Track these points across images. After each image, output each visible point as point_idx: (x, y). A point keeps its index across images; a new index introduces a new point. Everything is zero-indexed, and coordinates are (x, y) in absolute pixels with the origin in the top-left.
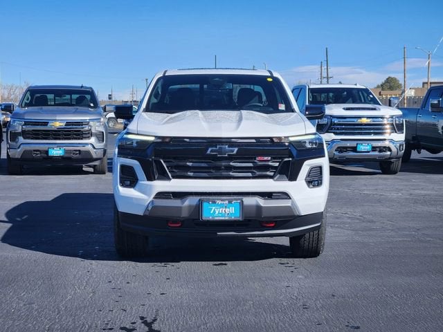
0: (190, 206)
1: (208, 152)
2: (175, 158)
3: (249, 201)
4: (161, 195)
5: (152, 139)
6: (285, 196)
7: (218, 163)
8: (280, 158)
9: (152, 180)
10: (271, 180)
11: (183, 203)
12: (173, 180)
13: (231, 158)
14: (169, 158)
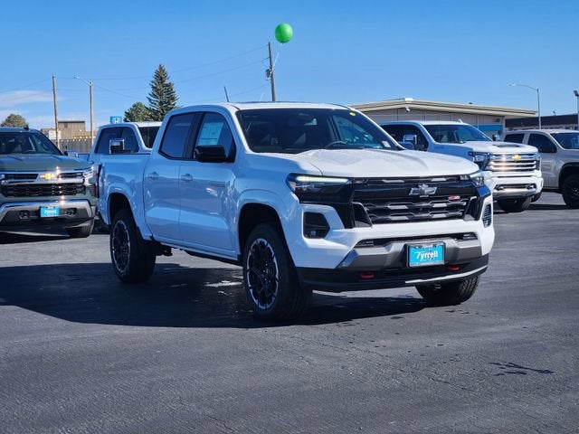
0: (395, 253)
1: (411, 193)
2: (374, 202)
3: (451, 243)
4: (364, 243)
5: (345, 181)
6: (473, 236)
7: (417, 205)
8: (466, 197)
9: (351, 228)
10: (461, 220)
11: (389, 250)
12: (374, 226)
13: (431, 198)
14: (368, 201)
